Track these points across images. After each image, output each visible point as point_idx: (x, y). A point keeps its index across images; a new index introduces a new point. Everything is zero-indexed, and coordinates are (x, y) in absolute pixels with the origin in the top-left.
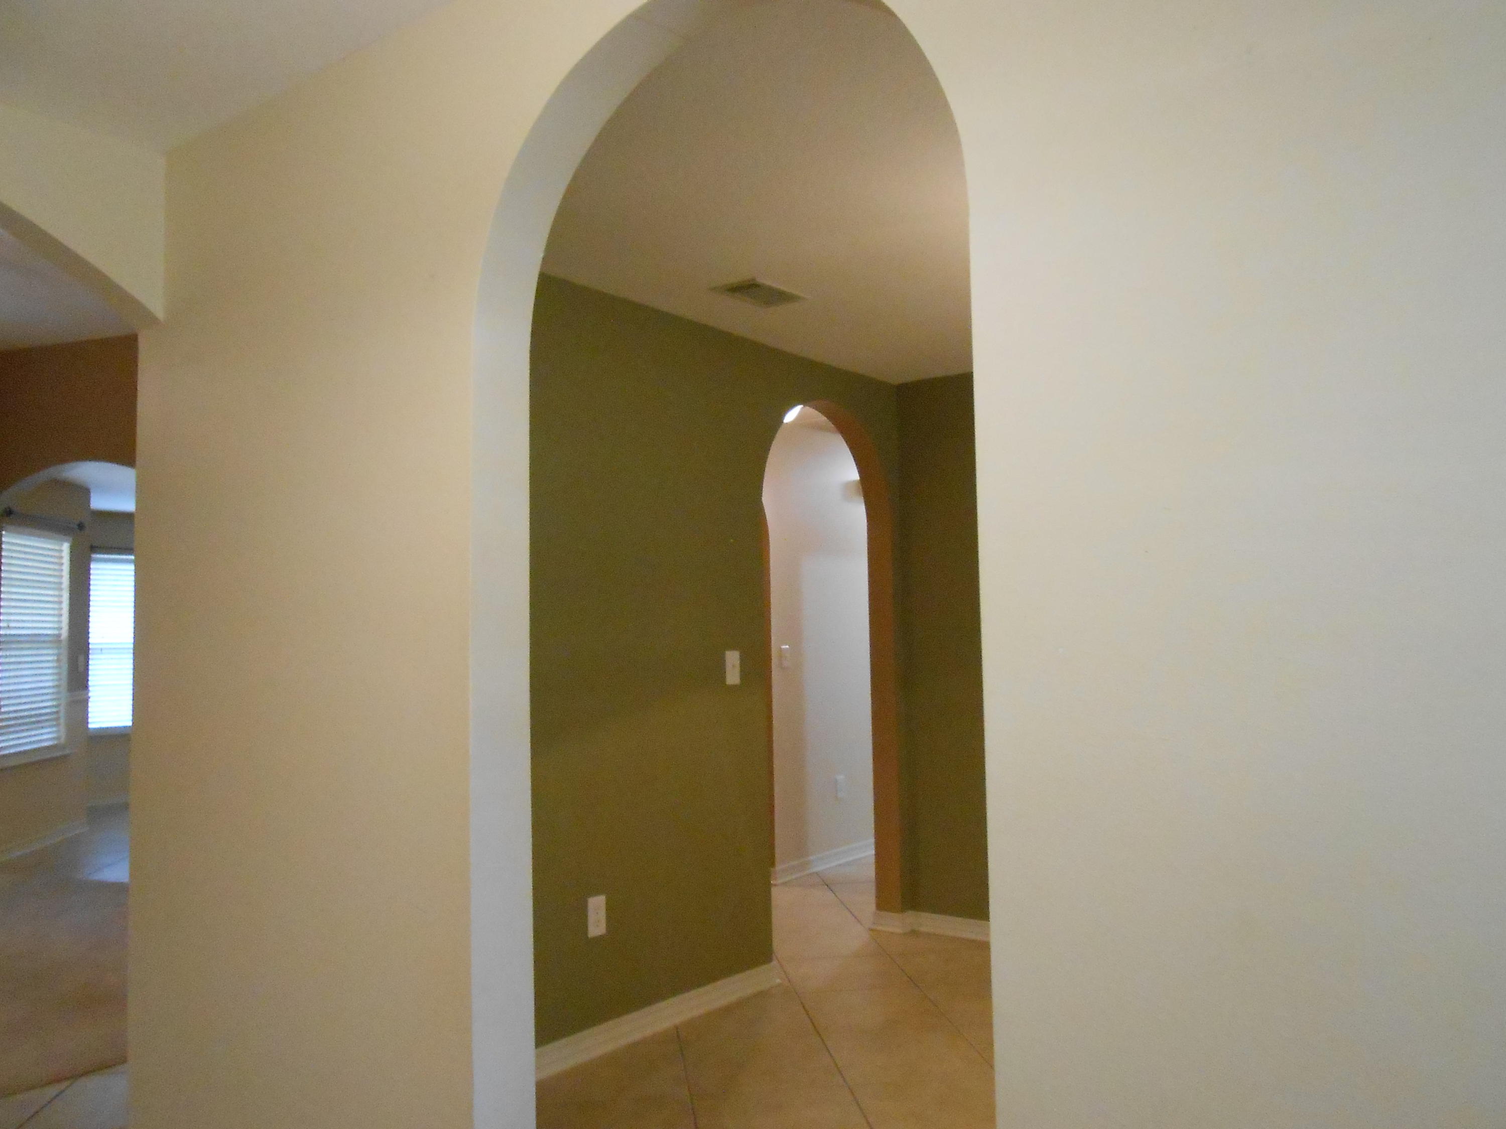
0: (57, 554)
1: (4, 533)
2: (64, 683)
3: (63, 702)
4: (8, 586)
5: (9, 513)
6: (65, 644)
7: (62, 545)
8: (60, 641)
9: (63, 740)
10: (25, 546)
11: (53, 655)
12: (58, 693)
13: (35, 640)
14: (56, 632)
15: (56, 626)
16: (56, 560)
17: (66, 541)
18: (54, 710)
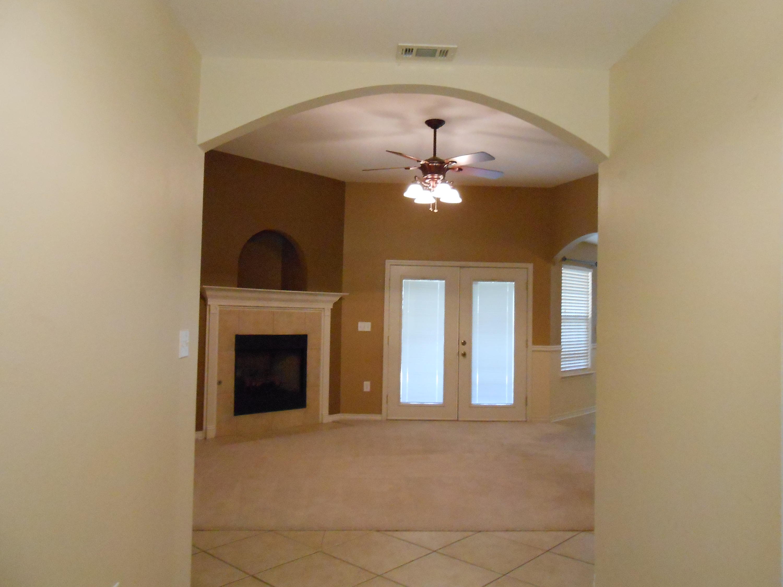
0: (586, 278)
1: (563, 268)
2: (590, 339)
3: (590, 348)
4: (565, 293)
5: (564, 259)
6: (590, 321)
7: (588, 273)
8: (588, 319)
9: (589, 366)
10: (572, 274)
11: (585, 325)
12: (587, 344)
13: (577, 318)
14: (586, 315)
15: (586, 312)
16: (586, 281)
17: (591, 271)
18: (585, 352)
